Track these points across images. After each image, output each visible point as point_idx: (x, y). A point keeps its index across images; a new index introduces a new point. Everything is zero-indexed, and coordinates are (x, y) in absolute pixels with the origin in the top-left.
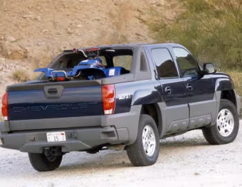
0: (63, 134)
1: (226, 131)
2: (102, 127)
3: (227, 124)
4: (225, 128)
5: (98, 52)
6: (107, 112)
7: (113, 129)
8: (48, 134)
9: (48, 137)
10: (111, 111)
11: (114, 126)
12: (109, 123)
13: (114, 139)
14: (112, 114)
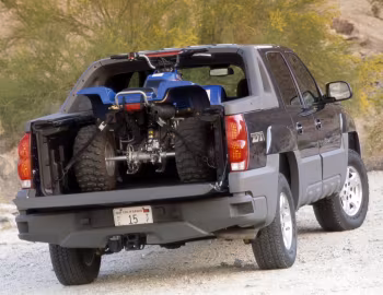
0: (148, 211)
1: (351, 206)
2: (231, 195)
3: (352, 193)
4: (350, 201)
5: (178, 59)
6: (235, 166)
7: (247, 198)
8: (116, 211)
9: (115, 217)
10: (242, 165)
11: (250, 193)
12: (243, 188)
13: (250, 216)
14: (245, 170)
